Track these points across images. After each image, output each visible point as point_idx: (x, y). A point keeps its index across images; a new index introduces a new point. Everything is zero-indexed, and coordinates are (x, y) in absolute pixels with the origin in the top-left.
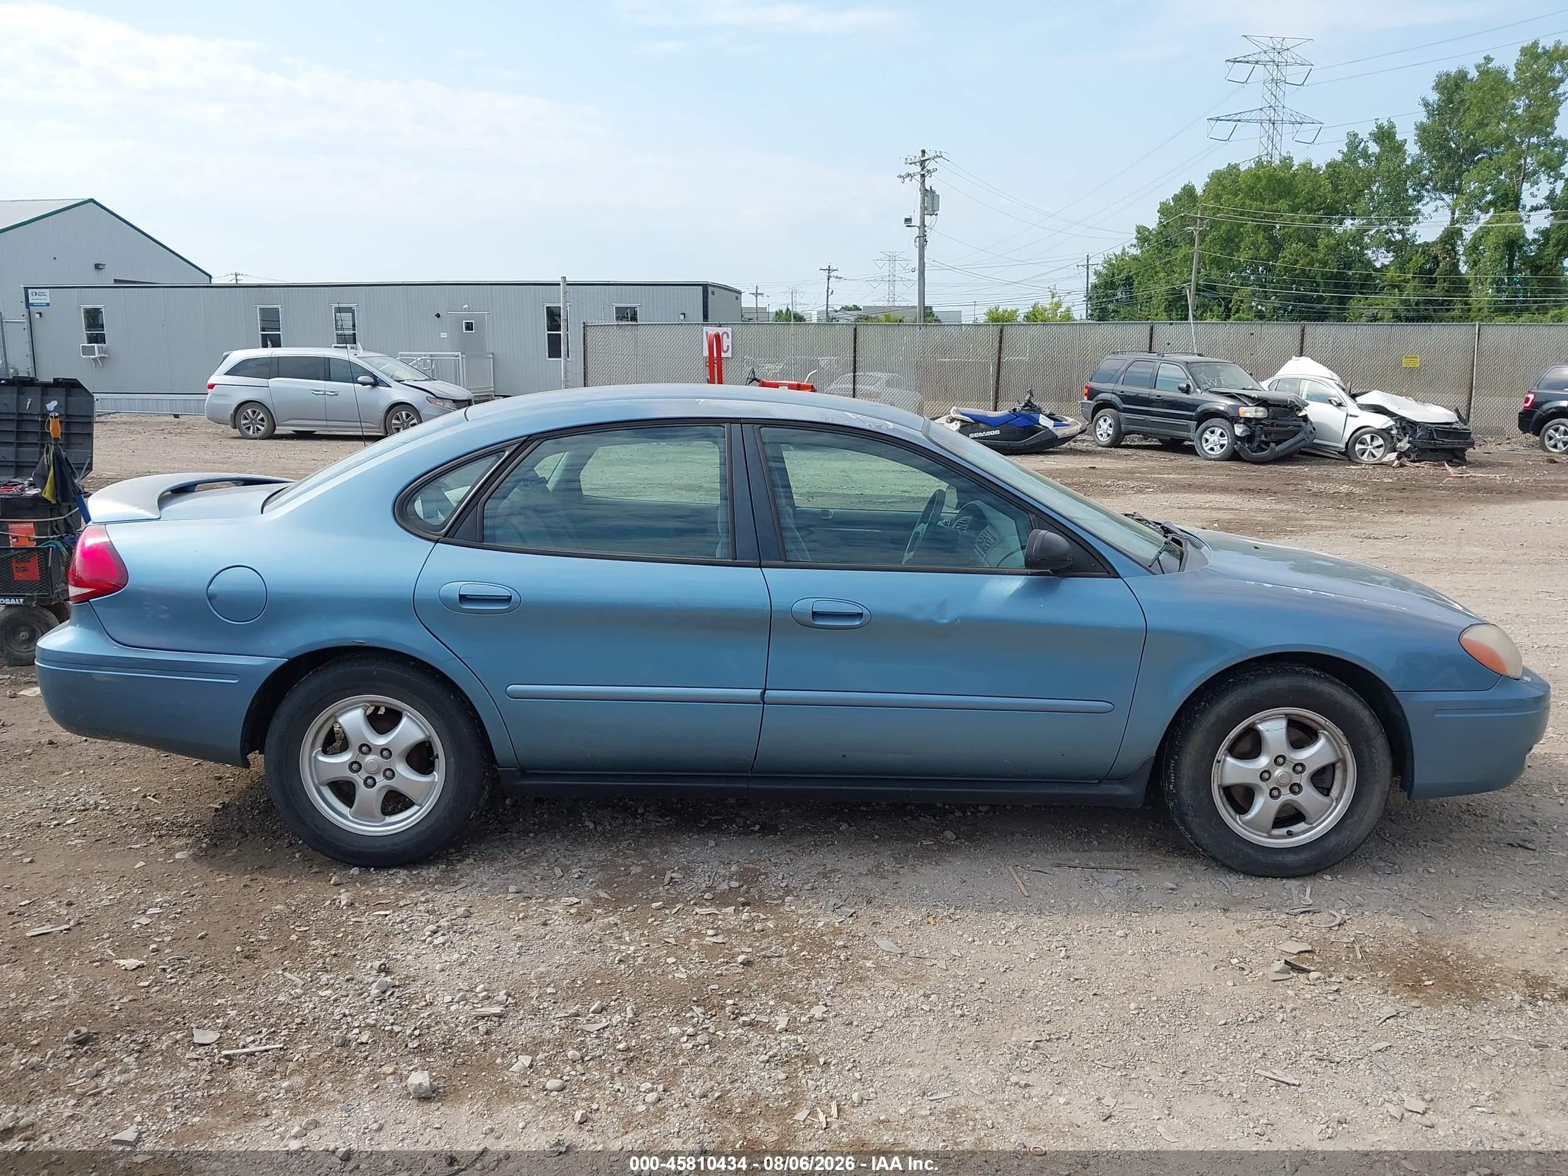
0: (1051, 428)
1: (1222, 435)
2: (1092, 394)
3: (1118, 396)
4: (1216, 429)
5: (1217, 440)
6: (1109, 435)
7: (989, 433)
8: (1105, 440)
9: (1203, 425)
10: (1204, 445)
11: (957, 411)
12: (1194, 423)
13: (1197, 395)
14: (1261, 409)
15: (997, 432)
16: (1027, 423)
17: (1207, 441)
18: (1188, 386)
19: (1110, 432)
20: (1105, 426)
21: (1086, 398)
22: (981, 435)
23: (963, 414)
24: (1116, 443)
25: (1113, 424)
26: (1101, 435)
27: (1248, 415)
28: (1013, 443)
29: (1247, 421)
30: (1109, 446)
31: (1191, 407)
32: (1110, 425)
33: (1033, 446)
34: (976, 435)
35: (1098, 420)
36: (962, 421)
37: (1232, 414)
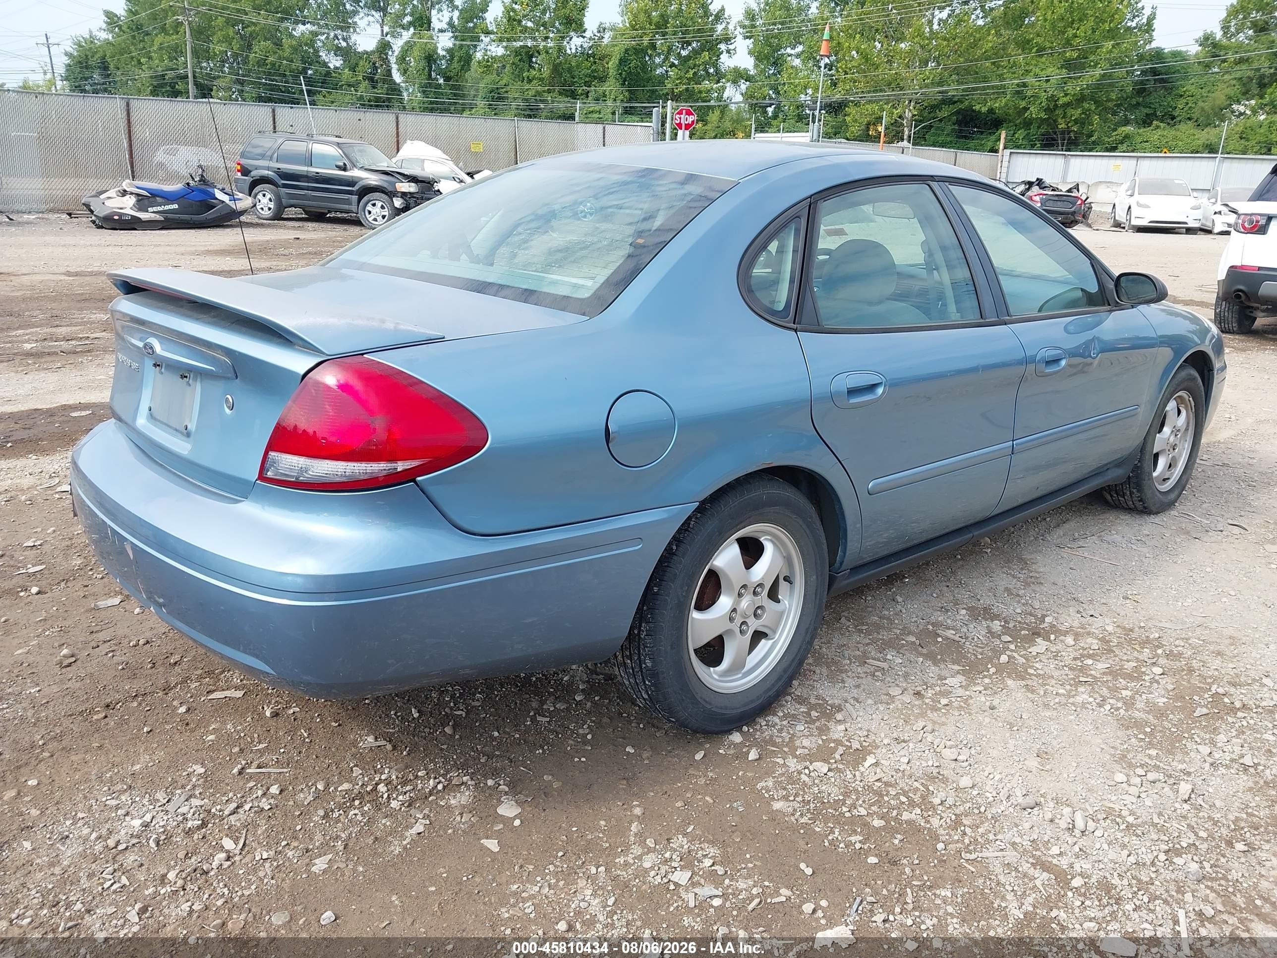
0: (227, 202)
1: (382, 207)
2: (245, 171)
3: (274, 172)
4: (377, 202)
5: (378, 211)
6: (270, 209)
7: (167, 207)
8: (266, 213)
9: (366, 199)
10: (368, 216)
11: (131, 185)
12: (355, 198)
13: (355, 173)
14: (413, 184)
15: (176, 206)
16: (202, 197)
17: (370, 212)
18: (345, 164)
19: (272, 206)
20: (265, 201)
21: (239, 174)
22: (159, 209)
23: (138, 188)
24: (278, 216)
25: (273, 198)
26: (262, 209)
27: (404, 190)
28: (196, 218)
29: (404, 195)
30: (274, 218)
31: (351, 182)
32: (270, 200)
33: (214, 220)
34: (155, 209)
35: (256, 195)
36: (138, 195)
37: (390, 189)
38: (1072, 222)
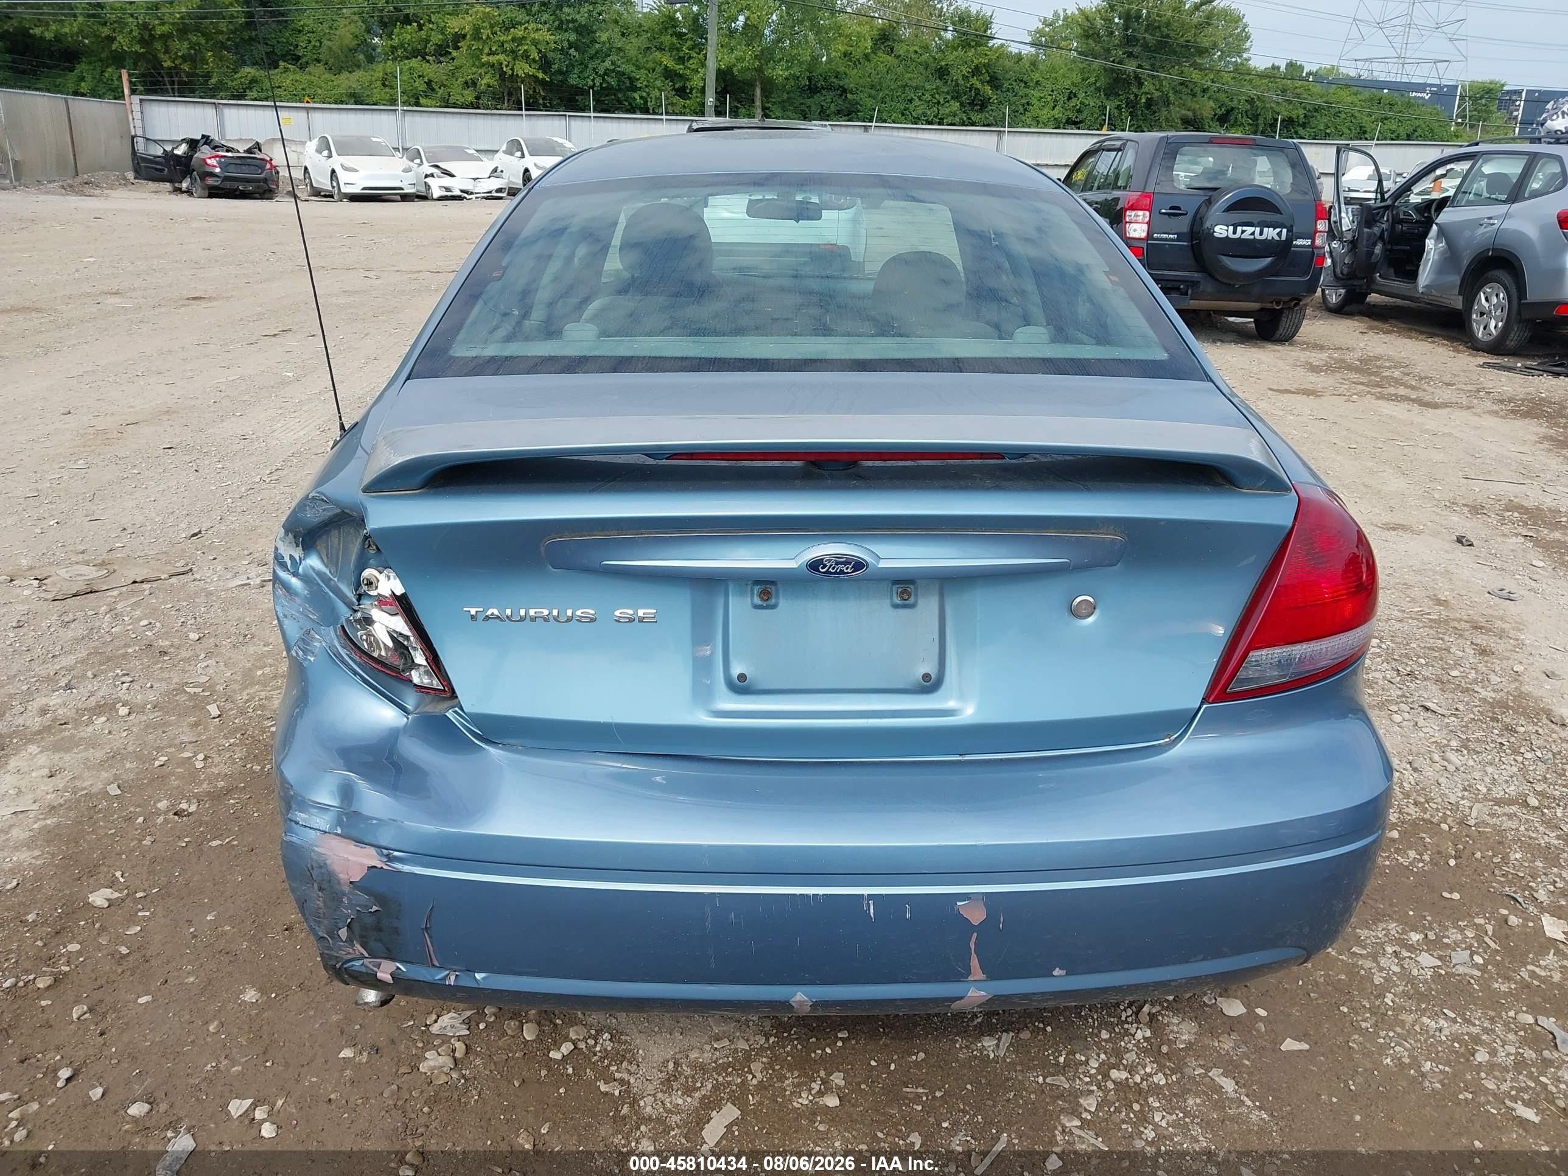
38: (265, 192)
